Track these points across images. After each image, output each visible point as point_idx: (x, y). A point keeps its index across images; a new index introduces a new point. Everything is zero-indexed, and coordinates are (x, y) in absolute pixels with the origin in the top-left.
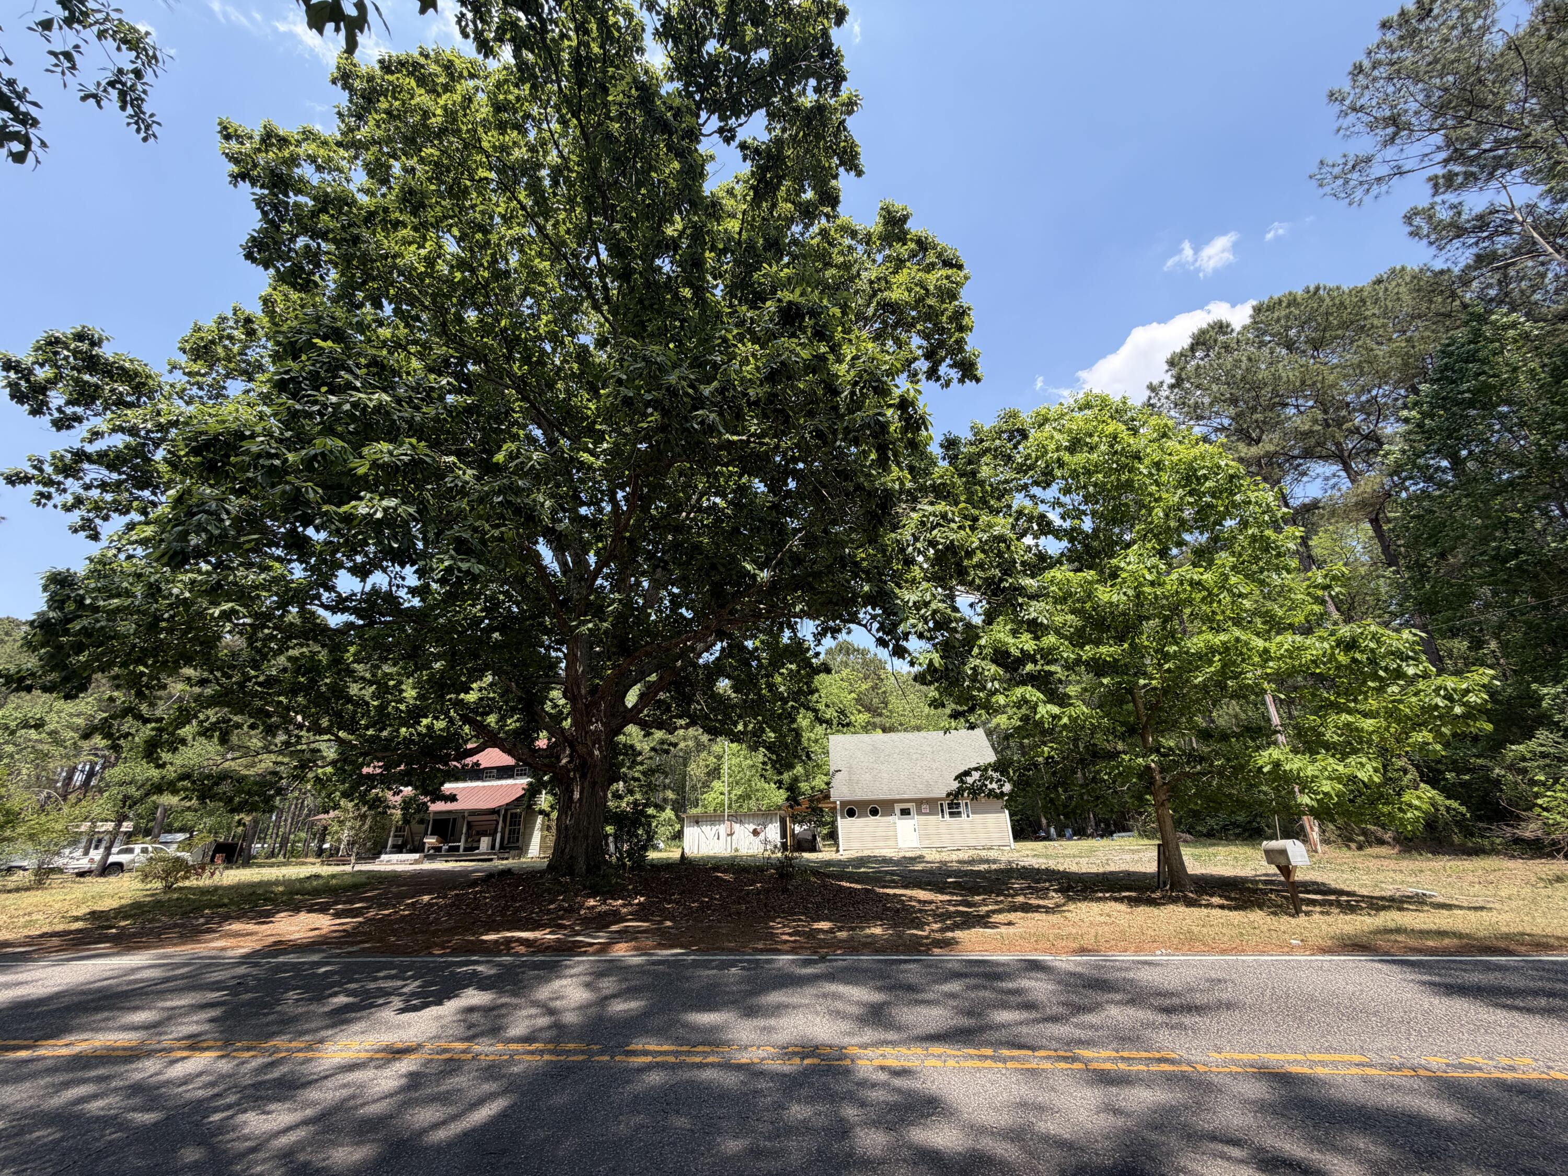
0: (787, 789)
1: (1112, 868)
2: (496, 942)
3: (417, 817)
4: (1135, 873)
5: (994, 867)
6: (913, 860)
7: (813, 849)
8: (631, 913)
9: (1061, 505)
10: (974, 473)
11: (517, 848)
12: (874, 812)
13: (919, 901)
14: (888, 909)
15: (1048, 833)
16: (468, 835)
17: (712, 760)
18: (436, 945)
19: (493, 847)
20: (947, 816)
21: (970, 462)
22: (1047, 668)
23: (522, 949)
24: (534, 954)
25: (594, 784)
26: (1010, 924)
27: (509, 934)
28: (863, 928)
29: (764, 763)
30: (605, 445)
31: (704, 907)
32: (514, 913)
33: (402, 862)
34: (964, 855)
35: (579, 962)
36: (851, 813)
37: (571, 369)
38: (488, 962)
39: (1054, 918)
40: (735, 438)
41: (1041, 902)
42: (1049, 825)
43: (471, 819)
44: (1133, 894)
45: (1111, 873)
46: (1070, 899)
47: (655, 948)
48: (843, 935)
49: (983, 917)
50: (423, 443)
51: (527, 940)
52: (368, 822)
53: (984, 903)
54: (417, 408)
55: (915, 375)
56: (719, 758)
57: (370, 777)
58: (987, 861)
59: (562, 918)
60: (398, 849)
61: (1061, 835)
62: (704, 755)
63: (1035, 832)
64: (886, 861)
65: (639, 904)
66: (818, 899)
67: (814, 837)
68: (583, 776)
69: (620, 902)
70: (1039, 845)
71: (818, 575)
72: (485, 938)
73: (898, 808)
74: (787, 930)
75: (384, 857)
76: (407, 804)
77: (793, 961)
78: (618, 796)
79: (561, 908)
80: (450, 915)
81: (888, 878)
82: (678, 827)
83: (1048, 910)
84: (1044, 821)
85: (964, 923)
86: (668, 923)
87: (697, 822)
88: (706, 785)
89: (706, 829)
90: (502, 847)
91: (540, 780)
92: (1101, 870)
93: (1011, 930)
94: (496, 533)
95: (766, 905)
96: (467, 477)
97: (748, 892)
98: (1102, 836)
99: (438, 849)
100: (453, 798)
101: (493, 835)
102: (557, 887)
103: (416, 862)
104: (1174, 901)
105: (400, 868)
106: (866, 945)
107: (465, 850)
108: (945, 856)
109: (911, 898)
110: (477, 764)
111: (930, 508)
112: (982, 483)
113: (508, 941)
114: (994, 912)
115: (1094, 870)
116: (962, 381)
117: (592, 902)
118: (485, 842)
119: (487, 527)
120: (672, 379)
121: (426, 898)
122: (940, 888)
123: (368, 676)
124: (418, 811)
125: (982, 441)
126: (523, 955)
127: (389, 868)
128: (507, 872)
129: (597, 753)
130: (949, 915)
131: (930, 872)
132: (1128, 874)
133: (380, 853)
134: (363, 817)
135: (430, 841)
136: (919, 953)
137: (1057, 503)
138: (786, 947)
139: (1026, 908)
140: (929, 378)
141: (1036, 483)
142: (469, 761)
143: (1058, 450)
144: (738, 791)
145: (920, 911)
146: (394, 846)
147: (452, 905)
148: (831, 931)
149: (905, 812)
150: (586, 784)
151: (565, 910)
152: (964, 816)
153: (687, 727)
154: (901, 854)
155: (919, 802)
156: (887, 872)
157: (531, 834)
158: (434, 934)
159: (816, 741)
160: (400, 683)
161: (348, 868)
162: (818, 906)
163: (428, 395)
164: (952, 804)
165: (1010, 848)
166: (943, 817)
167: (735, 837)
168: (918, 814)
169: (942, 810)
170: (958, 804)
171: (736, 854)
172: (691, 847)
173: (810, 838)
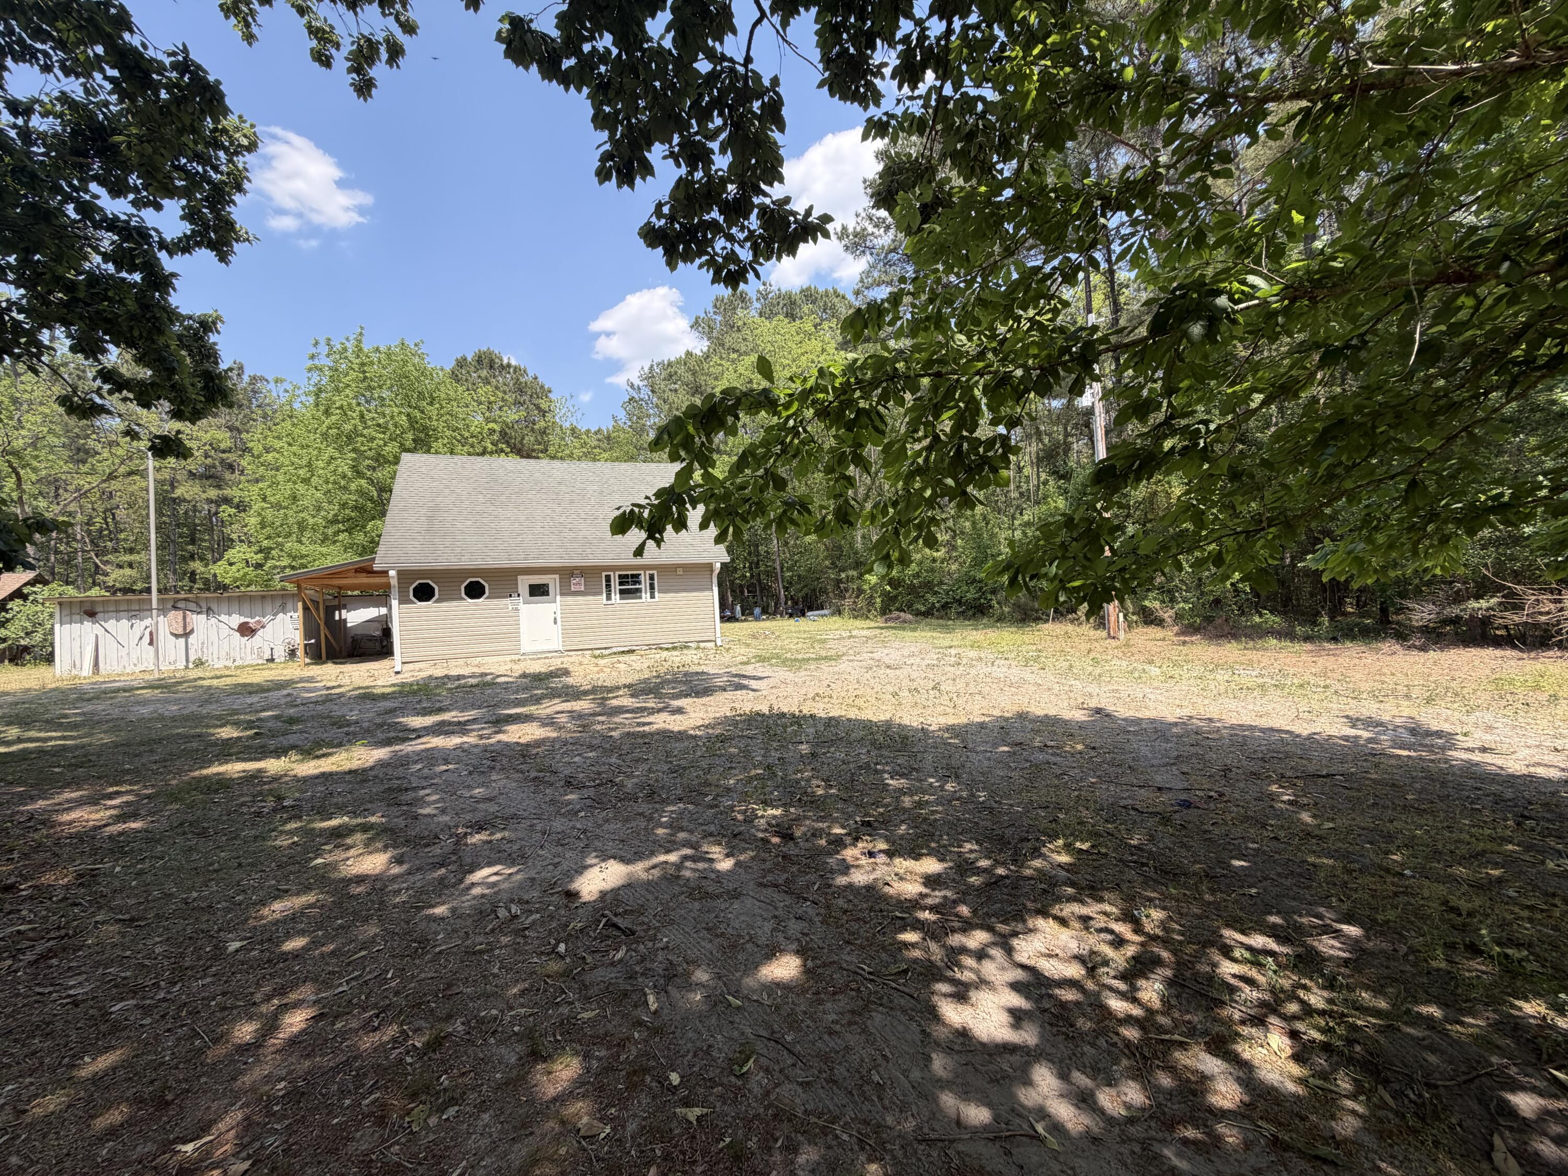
7: (384, 651)
12: (475, 591)
15: (734, 612)
73: (524, 582)
87: (93, 615)
149: (538, 591)
152: (646, 596)
154: (518, 669)
155: (567, 574)
164: (627, 576)
165: (712, 645)
166: (609, 598)
167: (192, 639)
168: (562, 594)
169: (608, 586)
170: (638, 576)
171: (193, 674)
172: (67, 665)
173: (378, 633)
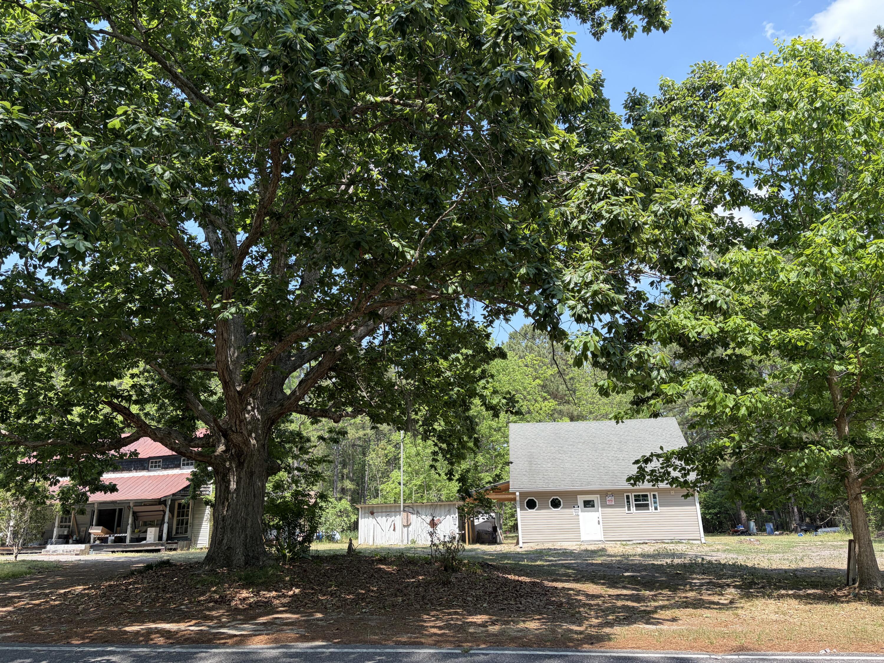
0: (459, 480)
1: (806, 564)
2: (137, 633)
3: (77, 507)
4: (827, 569)
5: (677, 561)
6: (594, 553)
7: (494, 541)
8: (283, 605)
9: (757, 171)
10: (659, 137)
11: (186, 539)
12: (556, 504)
13: (587, 595)
14: (552, 603)
15: (748, 528)
16: (135, 526)
17: (390, 448)
18: (77, 635)
19: (160, 538)
20: (633, 509)
21: (655, 124)
22: (738, 351)
23: (161, 641)
24: (172, 645)
25: (251, 474)
26: (674, 620)
27: (153, 626)
28: (517, 623)
29: (435, 453)
30: (244, 110)
31: (360, 598)
32: (164, 605)
33: (69, 552)
34: (649, 549)
35: (215, 654)
36: (531, 505)
37: (208, 23)
38: (123, 653)
39: (725, 615)
40: (379, 99)
41: (715, 599)
42: (749, 520)
43: (137, 509)
44: (819, 591)
45: (804, 570)
46: (748, 596)
47: (297, 640)
48: (495, 629)
49: (649, 612)
50: (16, 108)
51: (169, 632)
52: (28, 512)
53: (654, 598)
54: (19, 69)
55: (600, 24)
56: (397, 446)
57: (24, 466)
58: (673, 555)
59: (210, 609)
60: (65, 539)
61: (761, 529)
62: (383, 443)
63: (734, 526)
64: (566, 554)
65: (294, 595)
66: (480, 593)
67: (495, 529)
68: (240, 465)
69: (274, 593)
70: (735, 539)
71: (477, 252)
72: (127, 629)
73: (581, 499)
74: (440, 623)
75: (49, 547)
76: (65, 495)
77: (433, 655)
78: (278, 486)
79: (211, 600)
80: (98, 606)
81: (562, 571)
82: (353, 518)
83: (721, 607)
84: (744, 515)
85: (626, 619)
86: (319, 615)
87: (372, 513)
88: (386, 475)
89: (382, 520)
90: (169, 538)
91: (204, 470)
92: (793, 566)
93: (674, 627)
94: (113, 207)
95: (423, 598)
96: (82, 146)
97: (408, 584)
98: (806, 531)
99: (104, 540)
100: (113, 488)
101: (160, 525)
102: (212, 579)
103: (82, 552)
104: (858, 598)
105: (63, 558)
106: (513, 639)
107: (132, 540)
108: (629, 550)
109: (578, 592)
110: (135, 453)
111: (598, 177)
112: (667, 149)
113: (150, 632)
114: (662, 607)
115: (785, 566)
116: (647, 29)
117: (244, 594)
118: (152, 533)
119: (102, 200)
120: (290, 32)
121: (79, 588)
122: (613, 583)
123: (16, 361)
124: (77, 501)
125: (671, 99)
126: (161, 646)
127: (53, 558)
128: (166, 563)
129: (253, 442)
130: (613, 610)
131: (608, 566)
132: (822, 571)
133: (46, 543)
134: (22, 507)
135: (96, 531)
136: (567, 648)
137: (751, 169)
138: (430, 641)
139: (698, 604)
140: (614, 28)
141: (733, 147)
142: (124, 450)
143: (753, 107)
144: (418, 481)
145: (585, 605)
146: (60, 537)
147: (104, 595)
148: (484, 625)
149: (588, 504)
150: (243, 474)
151: (216, 602)
152: (652, 509)
153: (354, 415)
154: (583, 548)
155: (604, 494)
156: (563, 566)
157: (200, 525)
158: (78, 624)
159: (499, 429)
160: (50, 370)
161: (11, 558)
162: (478, 598)
163: (31, 54)
164: (639, 496)
165: (698, 542)
166: (629, 509)
167: (410, 528)
168: (602, 507)
169: (628, 502)
170: (646, 496)
171: (412, 546)
172: (363, 538)
173: (490, 529)
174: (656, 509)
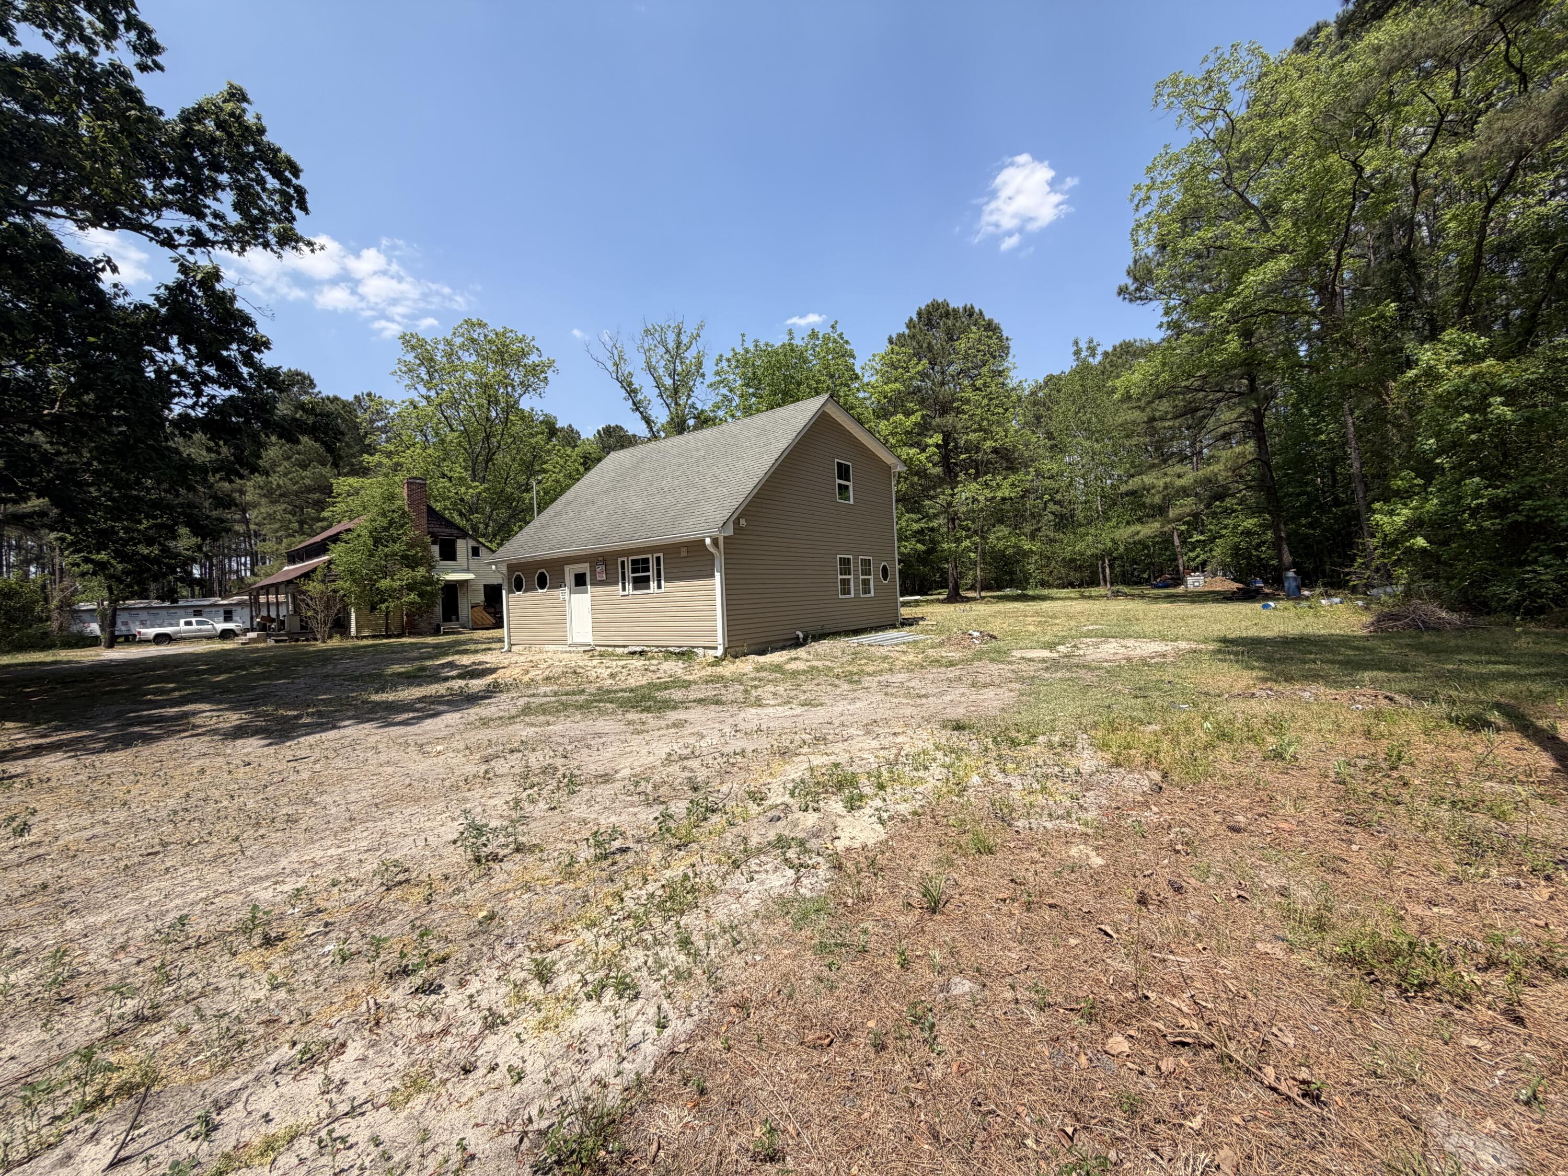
12: (542, 582)
20: (629, 586)
36: (518, 584)
73: (569, 572)
149: (580, 581)
152: (653, 585)
155: (595, 561)
164: (638, 562)
166: (624, 588)
168: (592, 585)
169: (623, 574)
174: (659, 587)
